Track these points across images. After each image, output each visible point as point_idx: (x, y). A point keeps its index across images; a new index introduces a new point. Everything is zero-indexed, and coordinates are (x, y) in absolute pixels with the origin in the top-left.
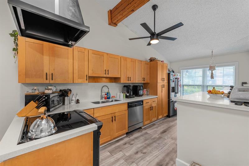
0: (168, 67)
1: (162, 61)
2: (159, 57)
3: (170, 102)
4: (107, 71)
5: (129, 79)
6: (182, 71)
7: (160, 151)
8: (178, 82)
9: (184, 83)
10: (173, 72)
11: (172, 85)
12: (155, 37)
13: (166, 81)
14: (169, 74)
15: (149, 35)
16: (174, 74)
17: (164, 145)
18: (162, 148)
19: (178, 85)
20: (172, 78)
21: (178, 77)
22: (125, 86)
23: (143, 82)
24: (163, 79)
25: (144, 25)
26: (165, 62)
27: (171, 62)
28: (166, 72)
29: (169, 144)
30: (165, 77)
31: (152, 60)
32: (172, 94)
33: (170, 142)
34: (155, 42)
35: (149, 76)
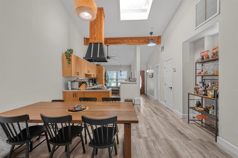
4: (89, 71)
5: (94, 75)
24: (104, 76)
31: (98, 65)
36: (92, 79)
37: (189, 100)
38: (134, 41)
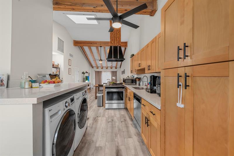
7: (101, 128)
17: (103, 134)
18: (102, 130)
29: (100, 138)
33: (101, 141)
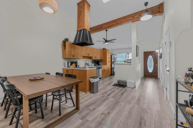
0: (111, 52)
1: (108, 50)
2: (107, 48)
3: (112, 69)
4: (88, 54)
5: (96, 57)
6: (117, 54)
8: (115, 59)
9: (118, 60)
10: (113, 55)
11: (113, 60)
12: (107, 41)
13: (110, 59)
14: (111, 56)
15: (105, 41)
16: (113, 56)
19: (115, 61)
20: (113, 57)
21: (115, 57)
22: (93, 61)
23: (101, 59)
24: (109, 58)
25: (104, 39)
26: (110, 50)
27: (112, 50)
28: (110, 55)
30: (110, 57)
31: (104, 49)
32: (113, 65)
34: (107, 43)
35: (103, 56)
36: (95, 61)
37: (177, 91)
38: (127, 19)
